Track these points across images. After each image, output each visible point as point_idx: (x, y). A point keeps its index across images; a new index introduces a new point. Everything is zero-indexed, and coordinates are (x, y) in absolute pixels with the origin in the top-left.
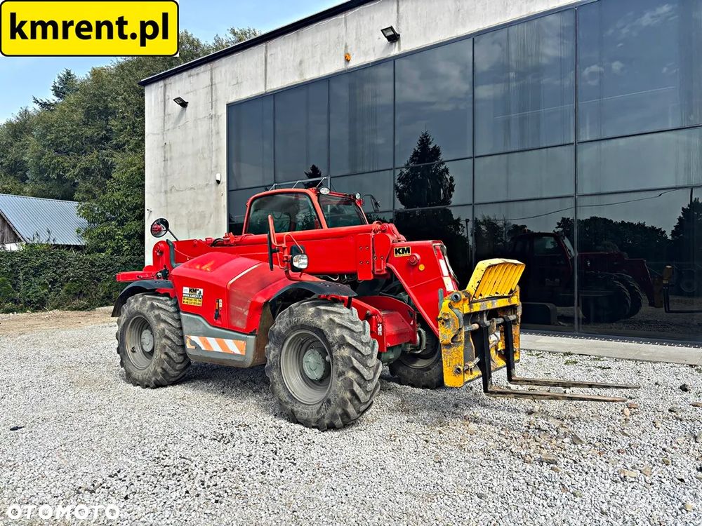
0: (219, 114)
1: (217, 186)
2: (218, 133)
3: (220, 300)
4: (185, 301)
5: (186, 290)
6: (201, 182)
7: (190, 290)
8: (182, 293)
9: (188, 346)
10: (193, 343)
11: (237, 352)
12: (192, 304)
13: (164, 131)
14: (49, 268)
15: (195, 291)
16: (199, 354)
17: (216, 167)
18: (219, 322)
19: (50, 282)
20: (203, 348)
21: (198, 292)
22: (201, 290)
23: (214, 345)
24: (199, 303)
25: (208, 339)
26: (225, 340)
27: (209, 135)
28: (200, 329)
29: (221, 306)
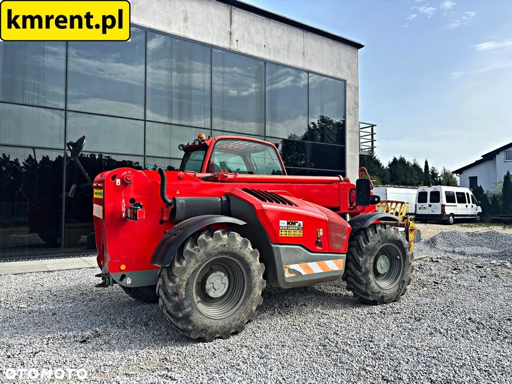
3: (321, 230)
4: (283, 234)
5: (283, 223)
7: (288, 223)
8: (278, 227)
9: (287, 275)
10: (291, 271)
11: (336, 268)
12: (292, 236)
15: (295, 223)
16: (299, 280)
18: (318, 248)
20: (304, 273)
21: (297, 224)
22: (301, 223)
23: (316, 268)
24: (299, 234)
25: (309, 264)
26: (325, 262)
28: (300, 257)
29: (321, 234)
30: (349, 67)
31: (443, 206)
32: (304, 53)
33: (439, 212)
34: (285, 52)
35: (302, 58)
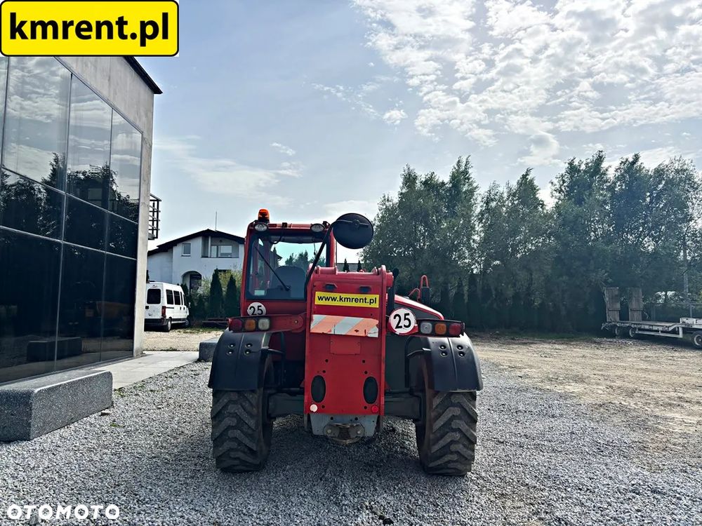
30: (146, 116)
31: (164, 308)
32: (110, 78)
33: (159, 316)
34: (93, 67)
35: (108, 84)
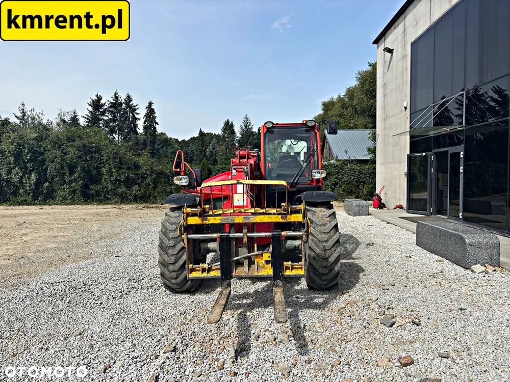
0: (407, 53)
1: (405, 111)
2: (406, 69)
6: (398, 110)
13: (384, 74)
14: (332, 176)
17: (405, 96)
19: (333, 185)
27: (402, 73)
